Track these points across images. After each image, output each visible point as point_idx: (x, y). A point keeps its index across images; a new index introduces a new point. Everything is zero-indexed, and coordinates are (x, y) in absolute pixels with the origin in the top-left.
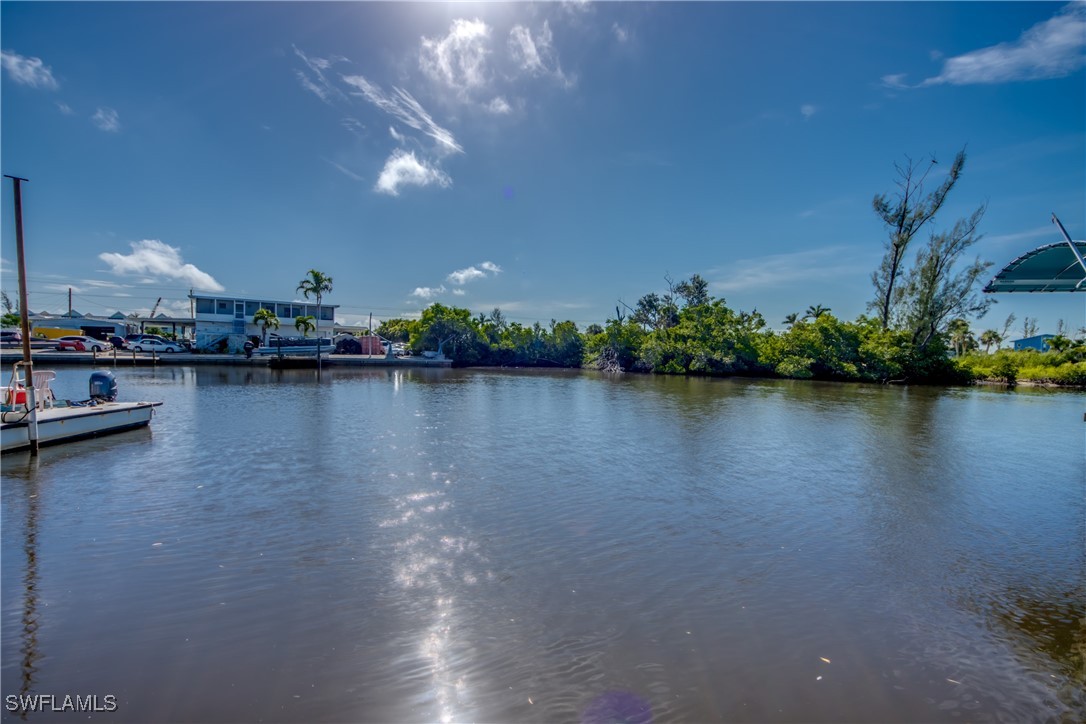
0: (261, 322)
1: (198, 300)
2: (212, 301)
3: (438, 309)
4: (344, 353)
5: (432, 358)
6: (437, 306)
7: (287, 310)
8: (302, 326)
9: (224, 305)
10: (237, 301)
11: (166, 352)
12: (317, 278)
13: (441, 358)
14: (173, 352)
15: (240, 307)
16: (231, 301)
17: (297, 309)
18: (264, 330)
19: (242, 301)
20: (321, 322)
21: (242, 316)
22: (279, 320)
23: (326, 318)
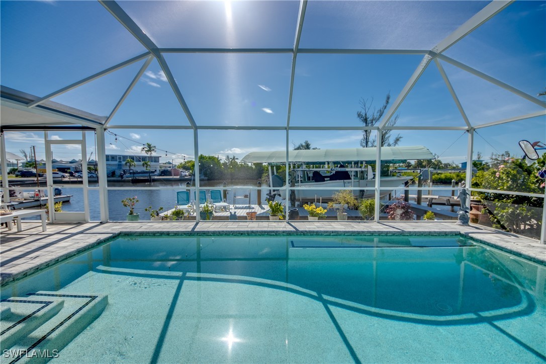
0: (128, 164)
2: (108, 156)
4: (163, 176)
6: (202, 156)
7: (139, 159)
8: (145, 165)
9: (114, 158)
10: (119, 156)
11: (91, 177)
12: (150, 146)
13: (202, 176)
14: (93, 177)
15: (120, 158)
16: (117, 156)
17: (144, 158)
18: (130, 167)
19: (121, 156)
20: (153, 163)
21: (121, 162)
22: (136, 163)
23: (155, 162)
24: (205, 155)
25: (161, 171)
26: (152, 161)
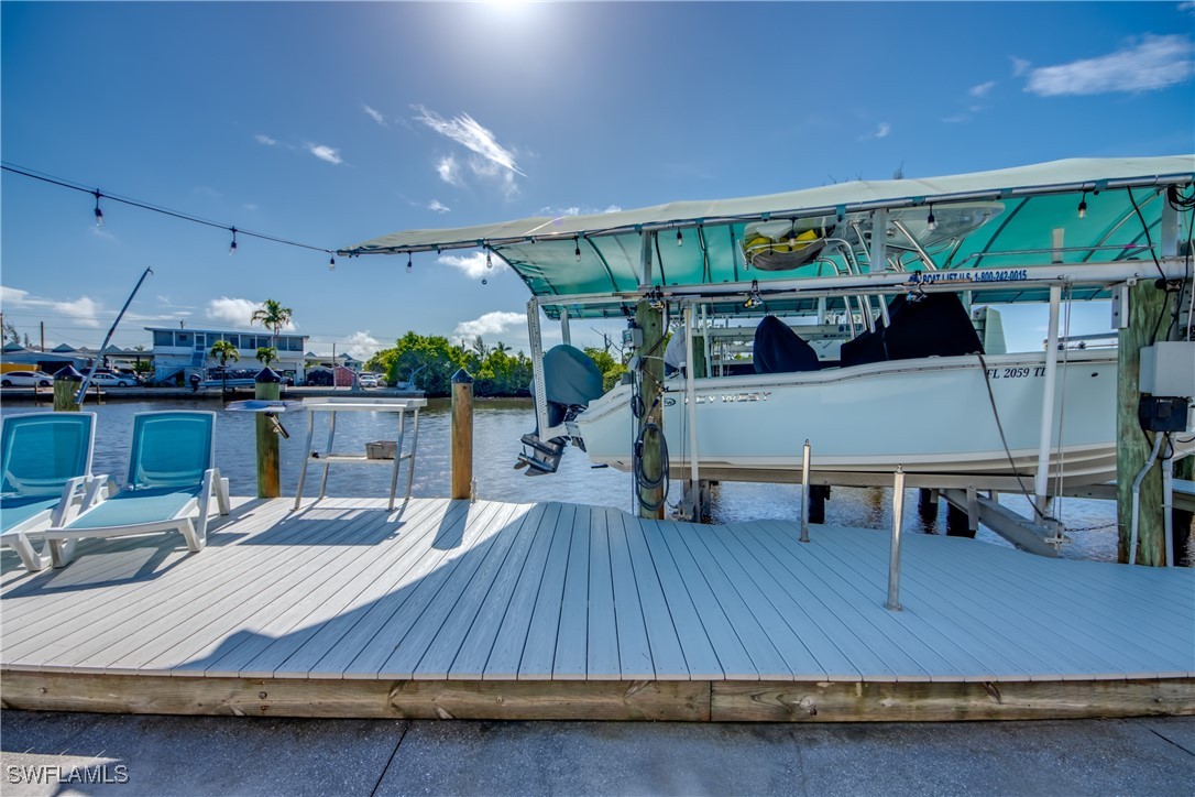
0: (219, 354)
1: (156, 332)
2: (170, 332)
3: (411, 338)
4: (312, 385)
5: (404, 389)
6: (411, 334)
7: (251, 341)
8: (264, 358)
9: (184, 338)
10: (197, 333)
11: (119, 386)
12: (273, 308)
13: (412, 389)
14: (126, 386)
15: (200, 339)
16: (191, 333)
17: (263, 341)
18: (223, 363)
19: (203, 333)
20: (288, 353)
21: (202, 348)
22: (239, 352)
23: (293, 348)
24: (419, 334)
25: (307, 373)
26: (284, 349)
